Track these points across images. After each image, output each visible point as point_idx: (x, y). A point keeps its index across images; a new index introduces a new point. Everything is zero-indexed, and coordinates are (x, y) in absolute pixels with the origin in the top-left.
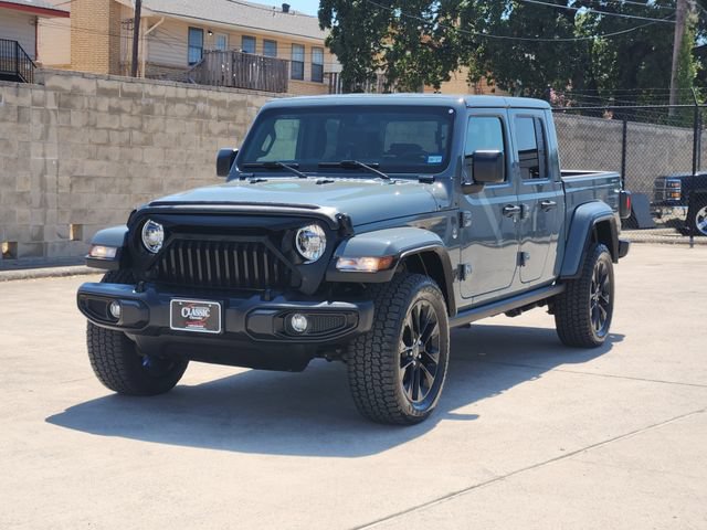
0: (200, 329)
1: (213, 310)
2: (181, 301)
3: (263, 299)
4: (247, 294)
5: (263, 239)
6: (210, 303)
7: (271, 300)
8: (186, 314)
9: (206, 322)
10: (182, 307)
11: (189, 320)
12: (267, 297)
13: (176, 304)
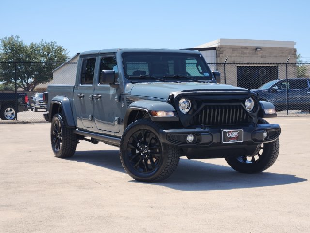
0: (235, 141)
1: (240, 133)
2: (227, 131)
3: (254, 126)
5: (241, 104)
6: (239, 130)
7: (257, 126)
8: (229, 135)
9: (237, 138)
10: (227, 133)
13: (225, 132)
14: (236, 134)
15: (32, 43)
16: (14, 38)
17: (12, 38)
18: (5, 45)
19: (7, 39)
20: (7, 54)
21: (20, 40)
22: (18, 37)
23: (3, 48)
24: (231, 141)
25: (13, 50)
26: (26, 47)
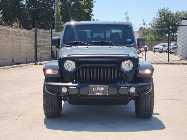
0: (101, 94)
1: (105, 88)
2: (93, 86)
3: (121, 83)
4: (116, 83)
5: (115, 65)
6: (104, 86)
7: (124, 84)
8: (95, 89)
9: (102, 92)
10: (93, 88)
11: (96, 92)
12: (123, 83)
13: (91, 87)
14: (102, 89)
15: (177, 12)
16: (166, 8)
17: (164, 9)
18: (160, 13)
19: (162, 9)
20: (161, 19)
21: (169, 10)
22: (168, 8)
23: (159, 15)
24: (97, 94)
25: (165, 16)
26: (173, 14)
